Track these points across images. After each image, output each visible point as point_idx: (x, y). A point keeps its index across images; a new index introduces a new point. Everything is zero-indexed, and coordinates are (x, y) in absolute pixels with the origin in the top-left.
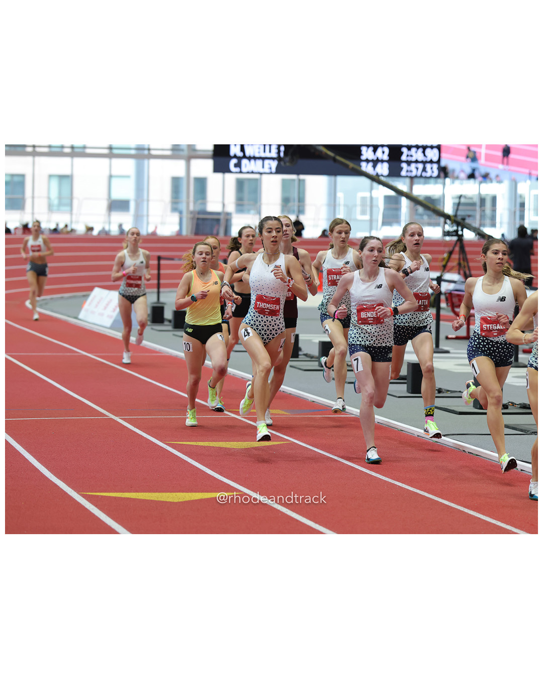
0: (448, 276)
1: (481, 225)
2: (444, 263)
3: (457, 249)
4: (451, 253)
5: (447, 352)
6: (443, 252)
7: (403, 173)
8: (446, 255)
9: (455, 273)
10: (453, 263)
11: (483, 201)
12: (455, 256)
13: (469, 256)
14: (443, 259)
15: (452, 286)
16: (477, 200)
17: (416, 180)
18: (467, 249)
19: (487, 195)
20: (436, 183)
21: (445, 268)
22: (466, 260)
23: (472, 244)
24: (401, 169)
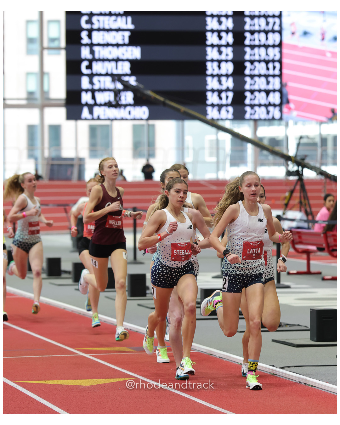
0: (290, 214)
1: (322, 164)
2: (286, 202)
3: (298, 187)
4: (292, 192)
5: (288, 287)
6: (284, 191)
7: (247, 116)
8: (287, 194)
9: (296, 210)
10: (295, 201)
11: (324, 141)
12: (297, 194)
13: (309, 194)
14: (285, 198)
15: (294, 224)
16: (318, 140)
17: (259, 123)
18: (307, 187)
19: (328, 135)
20: (280, 125)
21: (287, 206)
22: (306, 198)
23: (313, 182)
24: (245, 112)
